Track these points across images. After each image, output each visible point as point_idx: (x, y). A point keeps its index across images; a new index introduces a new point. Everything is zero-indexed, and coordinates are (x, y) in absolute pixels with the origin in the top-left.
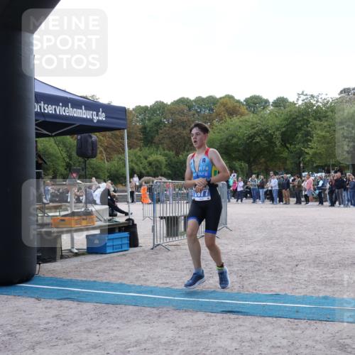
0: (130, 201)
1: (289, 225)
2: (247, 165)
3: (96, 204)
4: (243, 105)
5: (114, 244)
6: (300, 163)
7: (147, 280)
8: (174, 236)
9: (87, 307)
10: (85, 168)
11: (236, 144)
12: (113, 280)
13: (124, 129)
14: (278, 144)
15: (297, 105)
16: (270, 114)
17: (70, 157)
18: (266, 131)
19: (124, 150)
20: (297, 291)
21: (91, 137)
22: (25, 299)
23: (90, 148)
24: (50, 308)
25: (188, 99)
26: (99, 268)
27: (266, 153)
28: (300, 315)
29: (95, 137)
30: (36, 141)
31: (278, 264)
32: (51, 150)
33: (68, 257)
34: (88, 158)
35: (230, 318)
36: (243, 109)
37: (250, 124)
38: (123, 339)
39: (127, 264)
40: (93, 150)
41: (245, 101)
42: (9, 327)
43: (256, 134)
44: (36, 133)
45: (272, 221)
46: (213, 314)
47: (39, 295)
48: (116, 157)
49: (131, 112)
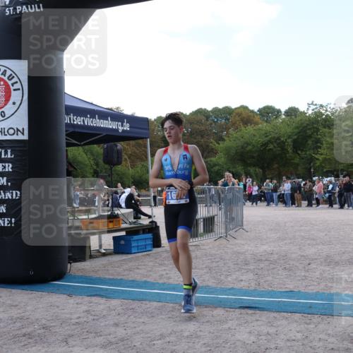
0: (153, 205)
1: (301, 226)
2: (261, 170)
3: (121, 208)
4: (257, 114)
5: (139, 244)
6: (311, 168)
7: (169, 278)
8: (194, 237)
9: (115, 303)
10: (111, 175)
11: (250, 151)
12: (138, 278)
13: (146, 138)
14: (290, 150)
15: (307, 115)
16: (282, 122)
17: (97, 164)
18: (279, 139)
19: (147, 158)
20: (310, 288)
21: (117, 146)
22: (57, 296)
23: (115, 155)
24: (81, 303)
25: (205, 109)
26: (125, 267)
27: (279, 159)
28: (313, 310)
29: (120, 145)
30: (67, 150)
31: (291, 263)
32: (80, 158)
33: (96, 257)
34: (114, 165)
35: (247, 314)
36: (257, 119)
37: (263, 132)
38: (148, 333)
39: (151, 264)
40: (118, 157)
41: (258, 111)
42: (44, 322)
43: (270, 141)
44: (66, 143)
45: (285, 223)
46: (231, 310)
47: (71, 292)
48: (139, 164)
49: (153, 122)
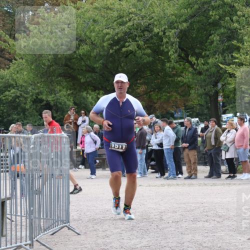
18: (148, 29)
37: (115, 15)
43: (129, 35)
45: (162, 213)
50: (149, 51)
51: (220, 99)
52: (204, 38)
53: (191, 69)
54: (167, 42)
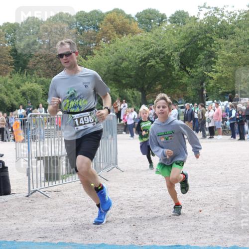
2: (140, 93)
4: (135, 21)
6: (202, 89)
8: (54, 180)
15: (198, 20)
16: (166, 31)
18: (162, 52)
27: (162, 78)
36: (135, 26)
37: (143, 44)
41: (136, 16)
43: (151, 56)
50: (163, 65)
51: (205, 92)
52: (195, 57)
53: (187, 75)
54: (173, 60)
